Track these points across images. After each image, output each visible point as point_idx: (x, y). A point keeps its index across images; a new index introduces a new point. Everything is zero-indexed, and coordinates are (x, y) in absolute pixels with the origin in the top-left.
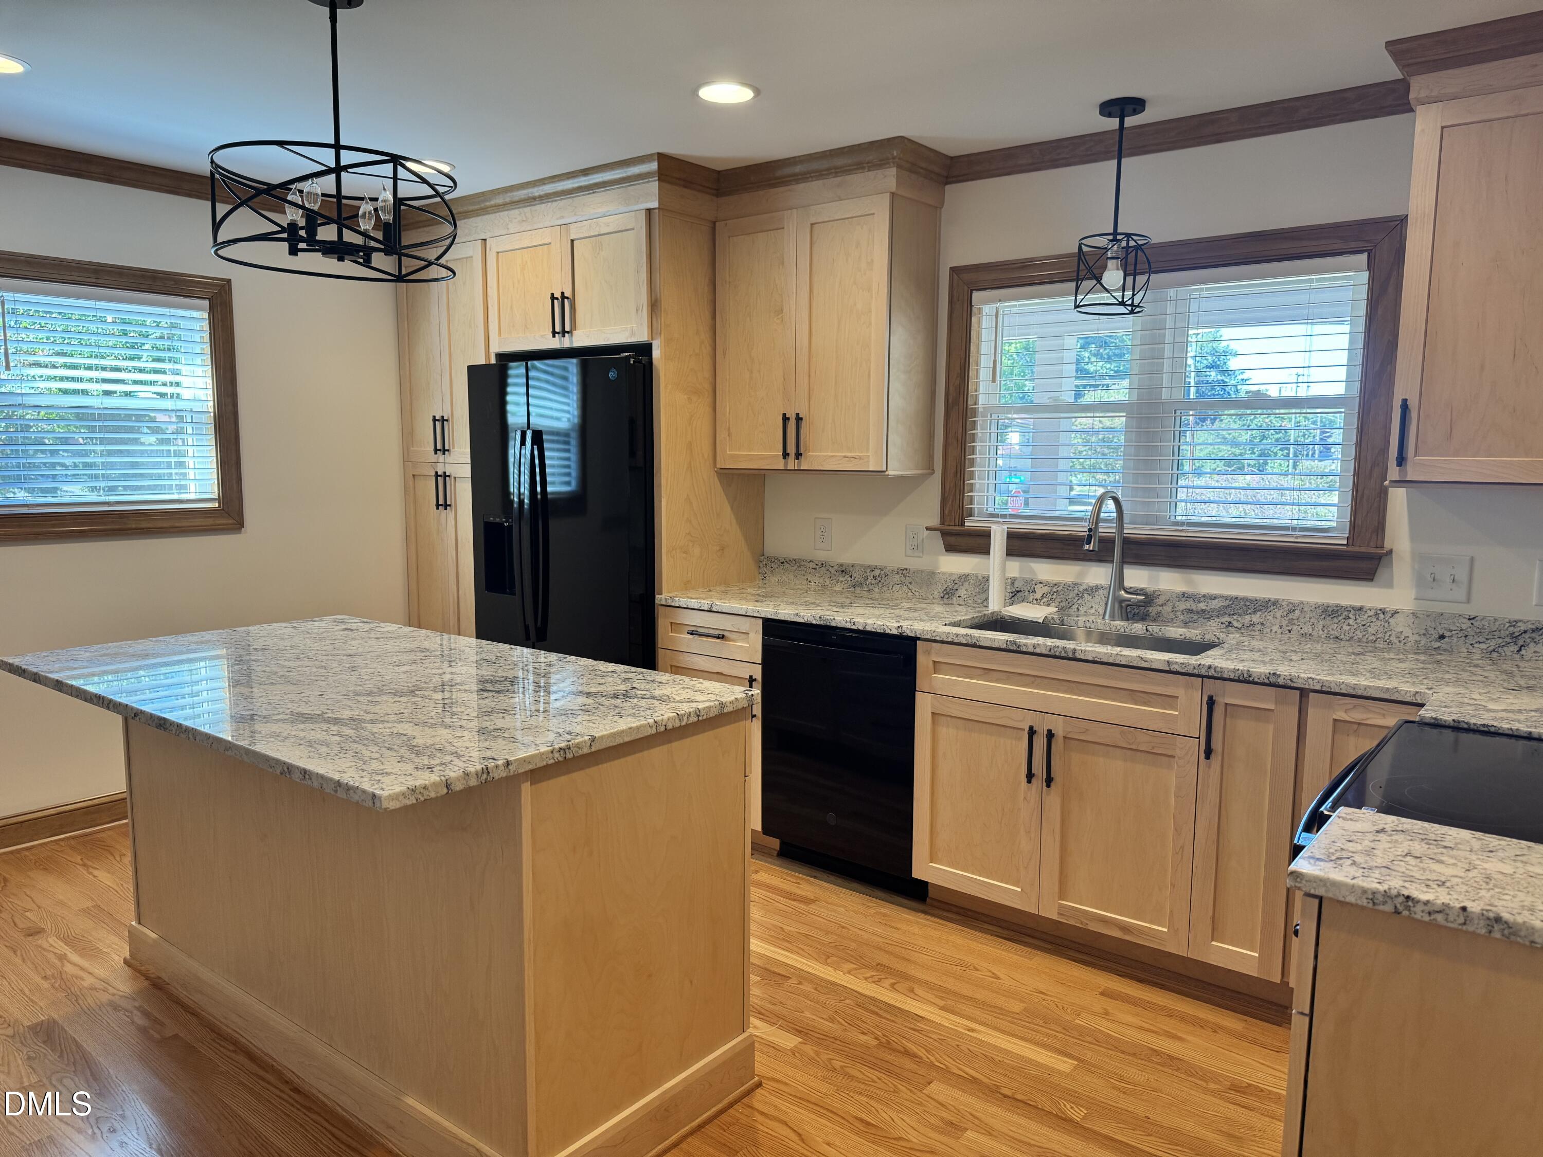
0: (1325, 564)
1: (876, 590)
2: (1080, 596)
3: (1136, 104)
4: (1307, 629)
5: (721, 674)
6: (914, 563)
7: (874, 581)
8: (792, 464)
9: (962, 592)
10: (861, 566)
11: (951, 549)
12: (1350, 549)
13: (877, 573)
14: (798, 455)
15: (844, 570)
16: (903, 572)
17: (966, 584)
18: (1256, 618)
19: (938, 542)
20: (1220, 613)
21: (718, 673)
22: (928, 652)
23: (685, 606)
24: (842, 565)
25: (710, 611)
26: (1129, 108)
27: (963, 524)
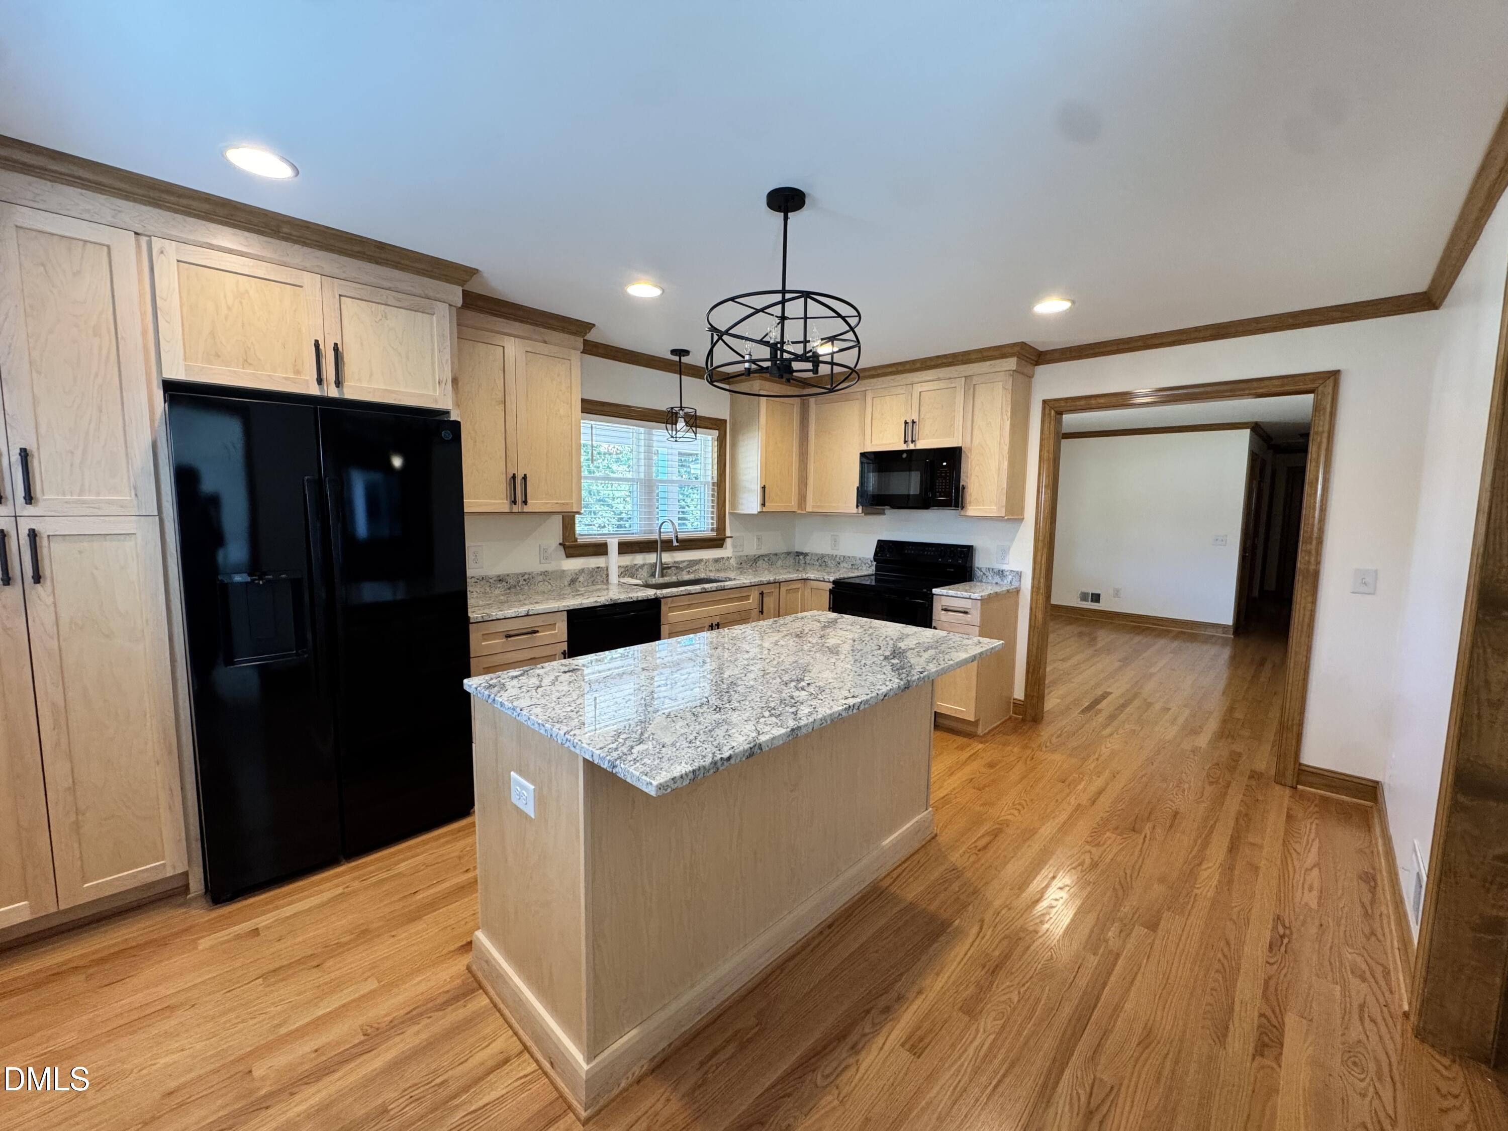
0: (712, 543)
1: (526, 588)
2: (637, 570)
3: (686, 352)
4: (711, 568)
5: (534, 658)
6: (550, 567)
7: (524, 583)
8: (516, 509)
9: (581, 579)
10: (515, 574)
11: (569, 556)
12: (719, 537)
13: (526, 577)
14: (525, 502)
15: (500, 579)
16: (545, 573)
17: (583, 574)
18: (697, 567)
19: (562, 553)
20: (686, 567)
21: (531, 659)
22: (666, 604)
23: (503, 617)
24: (499, 576)
25: (528, 615)
26: (682, 354)
27: (576, 541)
